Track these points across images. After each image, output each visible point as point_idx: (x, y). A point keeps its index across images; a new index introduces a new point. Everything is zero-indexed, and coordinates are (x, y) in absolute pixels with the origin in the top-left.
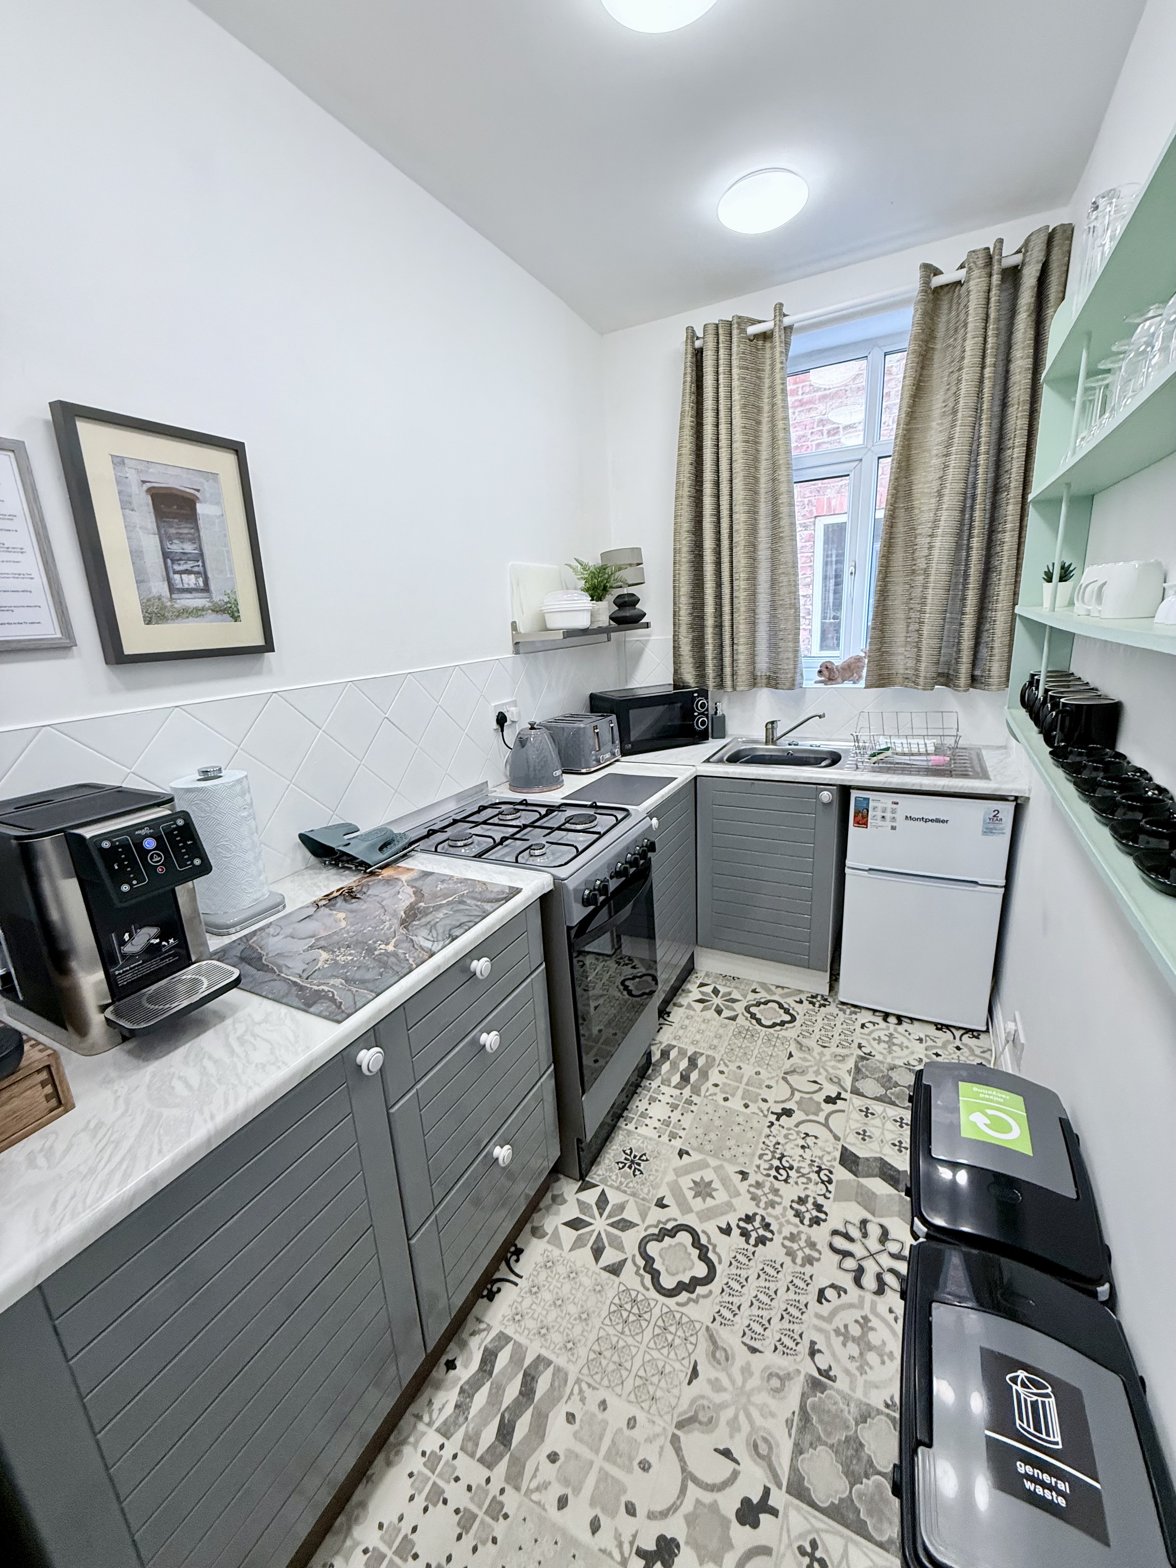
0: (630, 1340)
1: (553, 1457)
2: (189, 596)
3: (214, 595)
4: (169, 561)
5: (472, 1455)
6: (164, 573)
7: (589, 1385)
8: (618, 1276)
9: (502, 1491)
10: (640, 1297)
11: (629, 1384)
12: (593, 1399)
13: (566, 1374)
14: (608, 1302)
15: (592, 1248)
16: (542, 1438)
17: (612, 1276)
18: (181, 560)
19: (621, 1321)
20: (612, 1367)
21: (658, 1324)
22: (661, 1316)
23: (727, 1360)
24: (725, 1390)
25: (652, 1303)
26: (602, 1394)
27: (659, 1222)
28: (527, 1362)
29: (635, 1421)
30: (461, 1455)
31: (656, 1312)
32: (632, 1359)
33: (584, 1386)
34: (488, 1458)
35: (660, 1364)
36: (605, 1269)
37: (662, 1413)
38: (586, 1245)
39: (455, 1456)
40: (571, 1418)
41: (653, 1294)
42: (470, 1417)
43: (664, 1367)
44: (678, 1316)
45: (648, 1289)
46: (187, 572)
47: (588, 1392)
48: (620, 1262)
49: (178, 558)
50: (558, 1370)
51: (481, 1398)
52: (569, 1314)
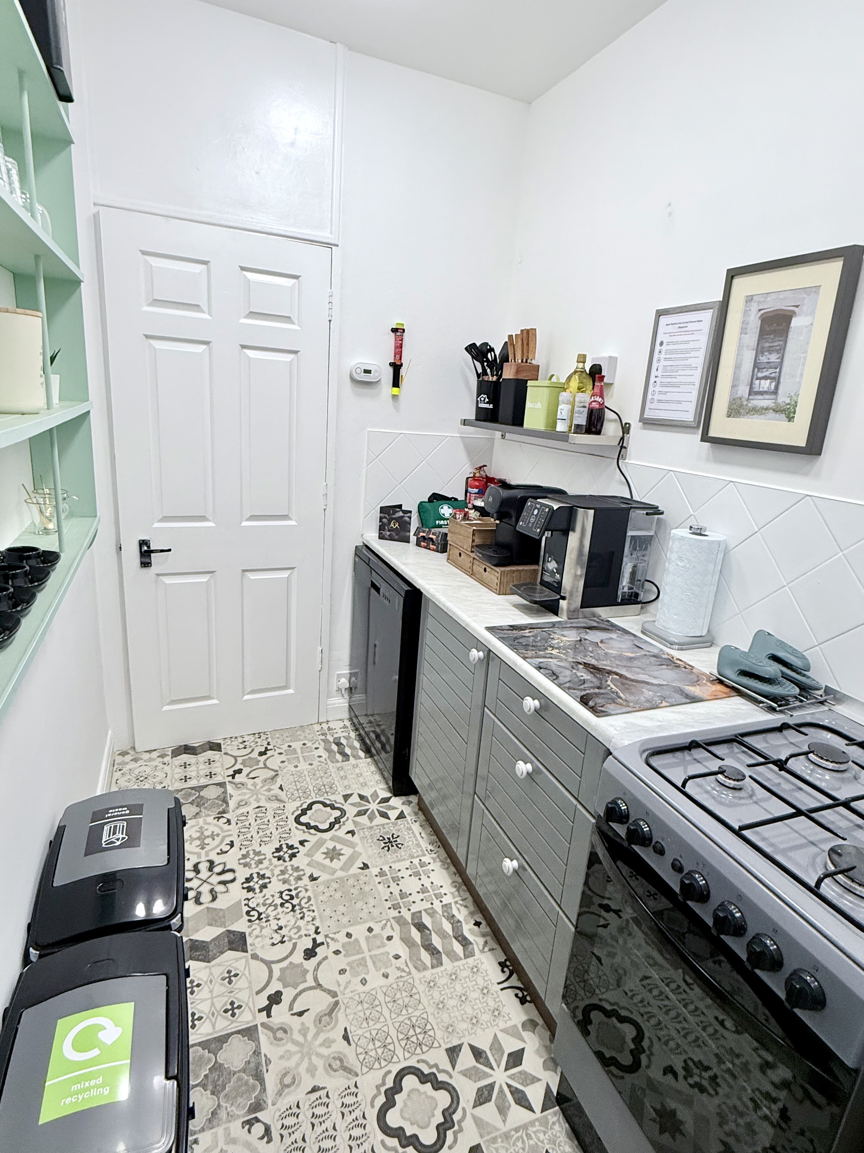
0: (401, 1019)
1: (390, 938)
2: (760, 397)
3: (779, 397)
4: (756, 370)
5: (425, 910)
6: (750, 380)
7: (401, 977)
8: (447, 1050)
9: (400, 912)
10: (418, 1051)
11: (381, 997)
12: (394, 974)
13: (419, 970)
14: (435, 1027)
15: (485, 1052)
16: (402, 939)
17: (449, 1046)
18: (764, 368)
19: (417, 1024)
20: (398, 996)
21: (392, 1045)
22: (394, 1052)
23: (330, 1065)
24: (321, 1045)
25: (407, 1055)
26: (391, 979)
27: (461, 1130)
28: (444, 957)
29: (362, 984)
30: (431, 906)
31: (399, 1052)
32: (390, 1010)
33: (403, 974)
34: (418, 915)
35: (371, 1023)
36: (460, 1046)
37: (351, 1000)
38: (491, 1050)
39: (432, 904)
40: (397, 957)
41: (412, 1062)
42: (443, 918)
43: (368, 1023)
44: (384, 1063)
45: (418, 1062)
46: (765, 378)
47: (399, 973)
48: (456, 1061)
49: (763, 367)
50: (425, 968)
51: (447, 927)
52: (451, 998)
